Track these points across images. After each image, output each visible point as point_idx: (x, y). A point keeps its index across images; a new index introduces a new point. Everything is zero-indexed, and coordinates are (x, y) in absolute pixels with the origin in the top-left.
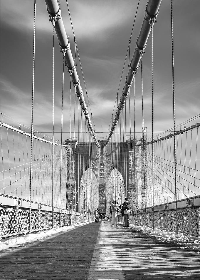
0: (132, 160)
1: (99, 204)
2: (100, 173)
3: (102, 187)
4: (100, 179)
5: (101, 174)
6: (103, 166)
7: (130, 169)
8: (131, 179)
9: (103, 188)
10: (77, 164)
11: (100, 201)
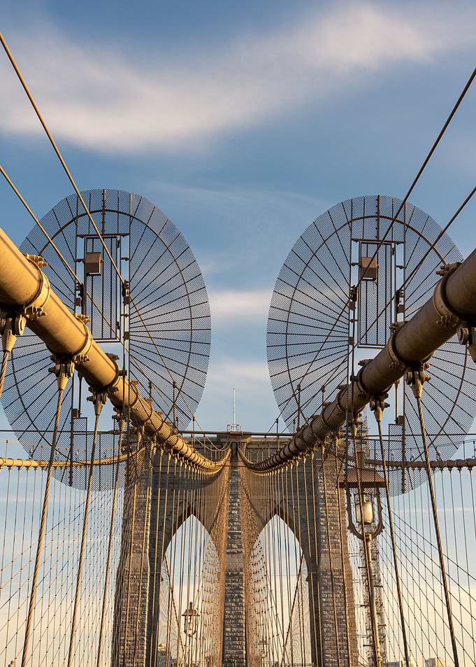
0: (328, 494)
1: (224, 642)
2: (229, 534)
3: (235, 581)
4: (228, 553)
5: (232, 536)
6: (238, 510)
7: (323, 519)
8: (325, 552)
9: (236, 584)
10: (154, 500)
11: (229, 629)
